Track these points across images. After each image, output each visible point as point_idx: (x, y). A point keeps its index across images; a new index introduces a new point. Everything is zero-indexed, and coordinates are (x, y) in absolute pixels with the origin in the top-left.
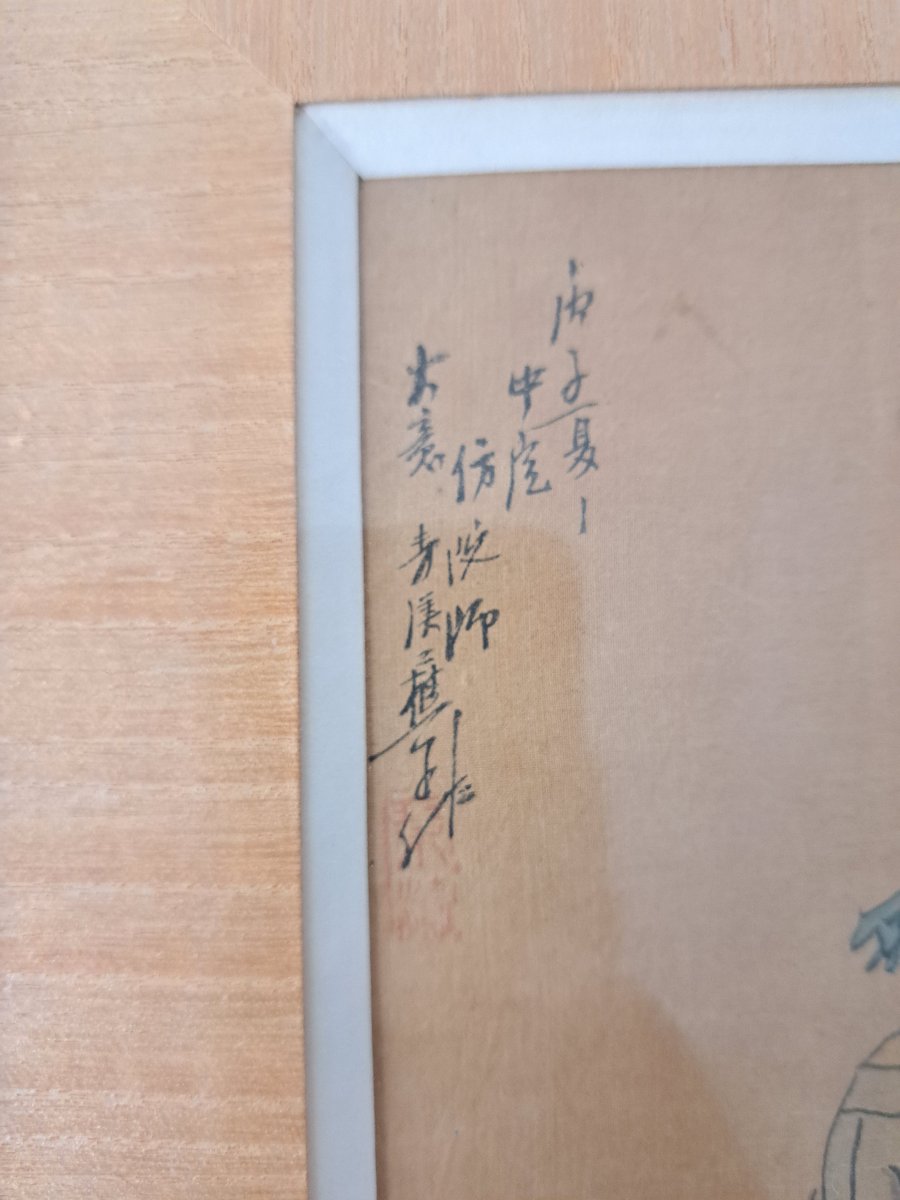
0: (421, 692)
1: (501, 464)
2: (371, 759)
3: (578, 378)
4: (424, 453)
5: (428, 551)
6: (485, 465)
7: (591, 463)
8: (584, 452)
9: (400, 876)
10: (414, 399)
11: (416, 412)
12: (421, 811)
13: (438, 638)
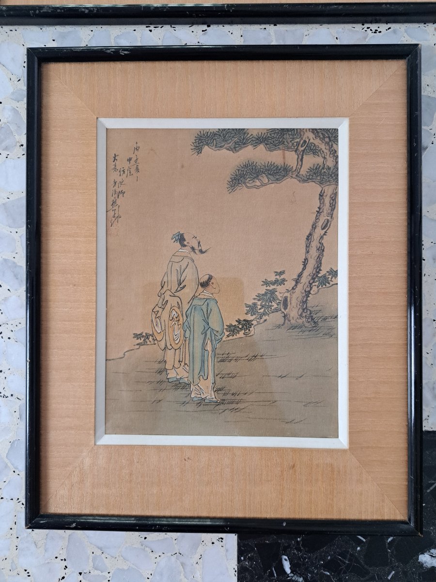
0: (114, 202)
1: (126, 171)
2: (107, 212)
3: (137, 159)
4: (115, 169)
5: (115, 183)
6: (124, 171)
7: (138, 171)
8: (137, 170)
9: (111, 227)
10: (114, 161)
11: (114, 163)
12: (114, 219)
13: (116, 195)
